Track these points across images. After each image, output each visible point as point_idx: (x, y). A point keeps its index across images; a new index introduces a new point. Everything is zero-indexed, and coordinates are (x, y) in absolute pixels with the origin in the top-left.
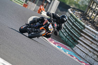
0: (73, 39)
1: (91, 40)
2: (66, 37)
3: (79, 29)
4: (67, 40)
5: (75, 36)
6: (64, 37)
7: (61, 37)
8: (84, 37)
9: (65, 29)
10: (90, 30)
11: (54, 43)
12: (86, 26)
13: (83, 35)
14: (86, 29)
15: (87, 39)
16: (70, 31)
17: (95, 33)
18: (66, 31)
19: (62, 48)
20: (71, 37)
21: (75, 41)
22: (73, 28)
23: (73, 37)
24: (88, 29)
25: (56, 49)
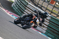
0: (21, 11)
1: (32, 11)
2: (17, 10)
3: (24, 5)
4: (17, 12)
5: (22, 9)
6: (16, 10)
7: (14, 10)
8: (28, 10)
9: (16, 5)
10: (31, 6)
11: (9, 14)
12: (29, 3)
13: (27, 8)
14: (29, 5)
15: (29, 11)
16: (19, 6)
17: (34, 7)
18: (17, 6)
19: (14, 17)
20: (20, 10)
21: (22, 12)
22: (21, 4)
23: (21, 9)
24: (30, 5)
25: (11, 17)
